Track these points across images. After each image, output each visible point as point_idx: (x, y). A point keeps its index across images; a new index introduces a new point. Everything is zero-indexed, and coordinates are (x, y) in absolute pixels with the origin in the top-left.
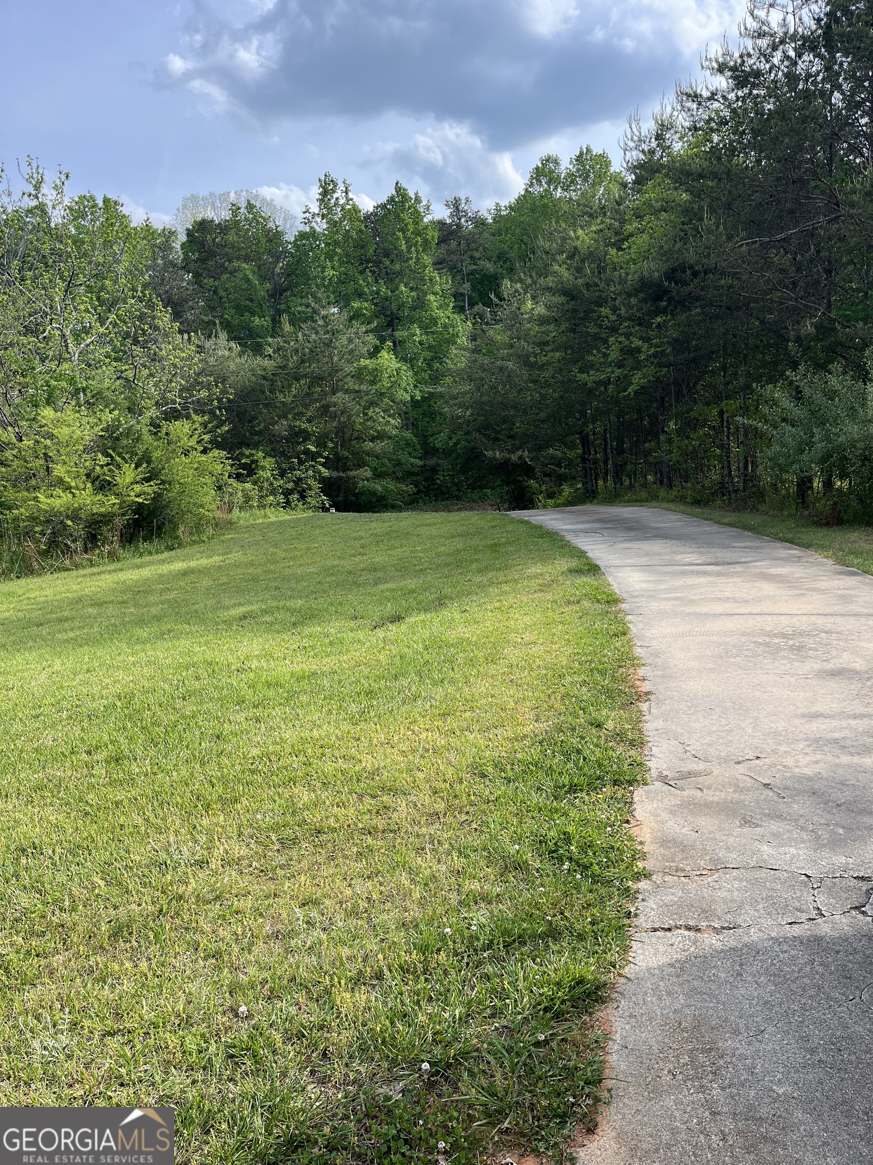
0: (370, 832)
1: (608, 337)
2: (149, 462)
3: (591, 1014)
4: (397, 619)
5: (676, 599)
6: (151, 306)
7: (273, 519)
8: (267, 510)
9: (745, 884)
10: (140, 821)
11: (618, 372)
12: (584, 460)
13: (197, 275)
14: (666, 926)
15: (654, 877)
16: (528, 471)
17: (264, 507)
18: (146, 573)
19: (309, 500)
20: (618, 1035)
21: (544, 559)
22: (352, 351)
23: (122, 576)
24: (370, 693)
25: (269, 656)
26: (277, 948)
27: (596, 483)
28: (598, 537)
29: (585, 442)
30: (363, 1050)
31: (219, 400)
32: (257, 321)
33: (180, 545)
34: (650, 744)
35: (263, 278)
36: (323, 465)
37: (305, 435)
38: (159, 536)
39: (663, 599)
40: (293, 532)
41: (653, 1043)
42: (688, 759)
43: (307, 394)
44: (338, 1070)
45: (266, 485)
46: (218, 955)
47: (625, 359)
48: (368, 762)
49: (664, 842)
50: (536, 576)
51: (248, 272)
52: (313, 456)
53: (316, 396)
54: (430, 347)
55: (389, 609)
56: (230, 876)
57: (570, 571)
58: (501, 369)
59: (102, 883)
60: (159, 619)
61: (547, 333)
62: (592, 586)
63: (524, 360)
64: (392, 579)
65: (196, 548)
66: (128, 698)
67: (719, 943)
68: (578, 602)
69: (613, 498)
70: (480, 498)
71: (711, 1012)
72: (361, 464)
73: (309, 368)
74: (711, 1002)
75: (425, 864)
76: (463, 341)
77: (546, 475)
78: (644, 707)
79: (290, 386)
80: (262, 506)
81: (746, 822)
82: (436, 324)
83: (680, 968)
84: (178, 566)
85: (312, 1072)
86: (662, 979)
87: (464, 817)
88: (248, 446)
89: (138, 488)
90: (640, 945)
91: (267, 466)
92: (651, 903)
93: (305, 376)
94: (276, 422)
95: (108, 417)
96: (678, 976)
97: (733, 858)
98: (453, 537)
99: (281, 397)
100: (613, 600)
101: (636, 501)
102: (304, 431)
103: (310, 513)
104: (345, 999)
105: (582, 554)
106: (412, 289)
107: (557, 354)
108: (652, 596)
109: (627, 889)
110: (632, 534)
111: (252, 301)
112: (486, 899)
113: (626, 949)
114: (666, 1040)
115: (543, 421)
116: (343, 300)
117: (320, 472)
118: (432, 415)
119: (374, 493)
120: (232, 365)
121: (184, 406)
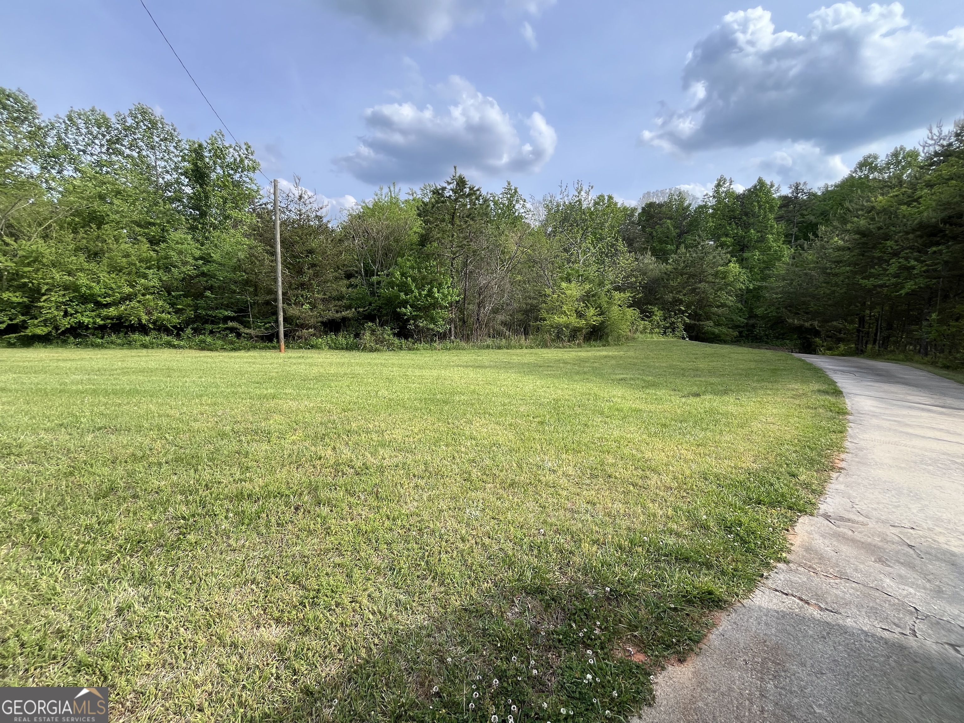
0: (634, 485)
1: (890, 259)
2: (601, 308)
3: (710, 611)
4: (697, 395)
5: (895, 421)
6: (617, 240)
7: (655, 339)
8: (654, 335)
9: (858, 593)
10: (539, 447)
11: (894, 280)
12: (858, 331)
13: (643, 227)
14: (785, 592)
15: (791, 565)
16: (817, 333)
17: (652, 333)
18: (590, 354)
19: (676, 333)
20: (721, 628)
21: (805, 381)
22: (714, 263)
23: (579, 354)
24: (664, 425)
25: (623, 398)
26: (568, 515)
27: (866, 346)
28: (851, 376)
29: (862, 321)
30: (584, 568)
31: (640, 283)
32: (669, 247)
33: (609, 345)
34: (827, 496)
35: (676, 227)
36: (687, 317)
37: (681, 302)
38: (600, 340)
39: (884, 419)
40: (663, 347)
41: (742, 642)
42: (852, 512)
43: (686, 283)
44: (570, 572)
45: (655, 323)
46: (544, 507)
47: (901, 273)
48: (648, 455)
49: (808, 549)
50: (793, 390)
51: (669, 225)
52: (683, 312)
53: (690, 283)
54: (764, 262)
55: (695, 389)
56: (563, 481)
57: (819, 391)
58: (806, 274)
59: (515, 465)
60: (585, 373)
61: (843, 256)
62: (830, 402)
63: (824, 270)
64: (705, 376)
65: (615, 347)
66: (557, 401)
67: (819, 615)
68: (816, 408)
69: (875, 356)
70: (781, 345)
71: (790, 646)
72: (708, 318)
73: (688, 270)
74: (794, 641)
75: (653, 507)
76: (786, 259)
77: (828, 337)
78: (834, 475)
79: (677, 278)
80: (651, 333)
81: (880, 560)
82: (770, 250)
83: (782, 616)
84: (605, 353)
85: (560, 568)
86: (766, 615)
87: (685, 494)
88: (651, 305)
89: (595, 318)
90: (761, 593)
91: (658, 315)
92: (781, 576)
93: (686, 274)
94: (667, 295)
95: (587, 287)
96: (778, 618)
97: (857, 576)
98: (751, 361)
99: (671, 283)
100: (843, 412)
101: (894, 360)
102: (681, 300)
103: (675, 339)
104: (585, 546)
105: (834, 383)
106: (758, 232)
107: (848, 268)
108: (874, 415)
109: (768, 563)
110: (878, 378)
111: (668, 237)
112: (678, 535)
113: (751, 591)
114: (751, 645)
115: (829, 306)
116: (716, 237)
117: (685, 321)
118: (758, 298)
119: (713, 333)
120: (651, 267)
121: (623, 284)
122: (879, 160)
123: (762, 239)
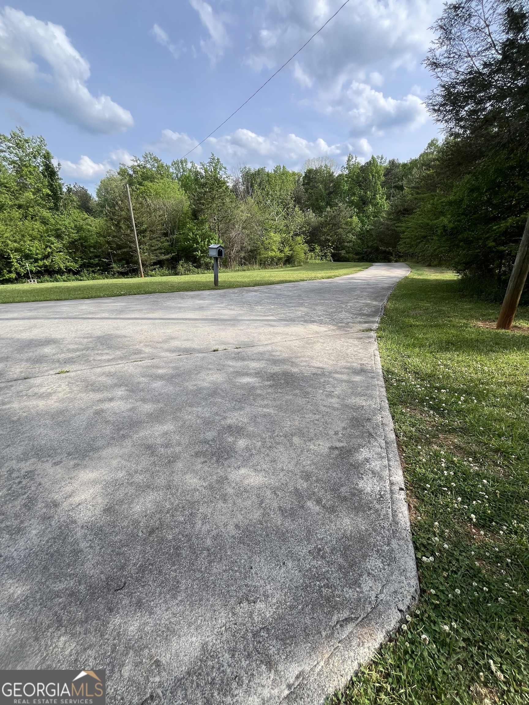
2: (291, 246)
7: (317, 262)
19: (327, 258)
22: (345, 216)
31: (308, 230)
35: (326, 189)
36: (333, 249)
38: (291, 264)
43: (331, 229)
45: (317, 254)
51: (321, 187)
52: (330, 247)
53: (334, 229)
72: (343, 249)
73: (333, 221)
79: (327, 226)
80: (315, 259)
82: (378, 204)
88: (314, 243)
89: (288, 252)
93: (331, 224)
94: (322, 237)
95: (283, 235)
99: (324, 229)
102: (329, 239)
103: (327, 262)
106: (372, 193)
111: (321, 197)
117: (331, 251)
119: (345, 257)
120: (313, 220)
121: (299, 232)
122: (439, 142)
123: (374, 198)
